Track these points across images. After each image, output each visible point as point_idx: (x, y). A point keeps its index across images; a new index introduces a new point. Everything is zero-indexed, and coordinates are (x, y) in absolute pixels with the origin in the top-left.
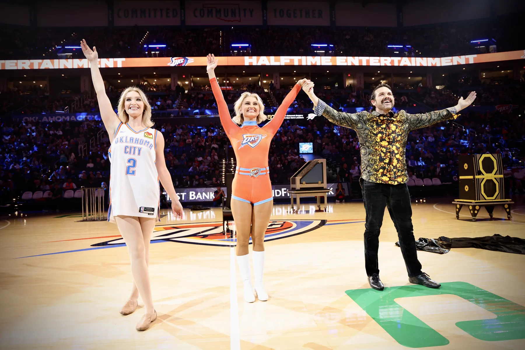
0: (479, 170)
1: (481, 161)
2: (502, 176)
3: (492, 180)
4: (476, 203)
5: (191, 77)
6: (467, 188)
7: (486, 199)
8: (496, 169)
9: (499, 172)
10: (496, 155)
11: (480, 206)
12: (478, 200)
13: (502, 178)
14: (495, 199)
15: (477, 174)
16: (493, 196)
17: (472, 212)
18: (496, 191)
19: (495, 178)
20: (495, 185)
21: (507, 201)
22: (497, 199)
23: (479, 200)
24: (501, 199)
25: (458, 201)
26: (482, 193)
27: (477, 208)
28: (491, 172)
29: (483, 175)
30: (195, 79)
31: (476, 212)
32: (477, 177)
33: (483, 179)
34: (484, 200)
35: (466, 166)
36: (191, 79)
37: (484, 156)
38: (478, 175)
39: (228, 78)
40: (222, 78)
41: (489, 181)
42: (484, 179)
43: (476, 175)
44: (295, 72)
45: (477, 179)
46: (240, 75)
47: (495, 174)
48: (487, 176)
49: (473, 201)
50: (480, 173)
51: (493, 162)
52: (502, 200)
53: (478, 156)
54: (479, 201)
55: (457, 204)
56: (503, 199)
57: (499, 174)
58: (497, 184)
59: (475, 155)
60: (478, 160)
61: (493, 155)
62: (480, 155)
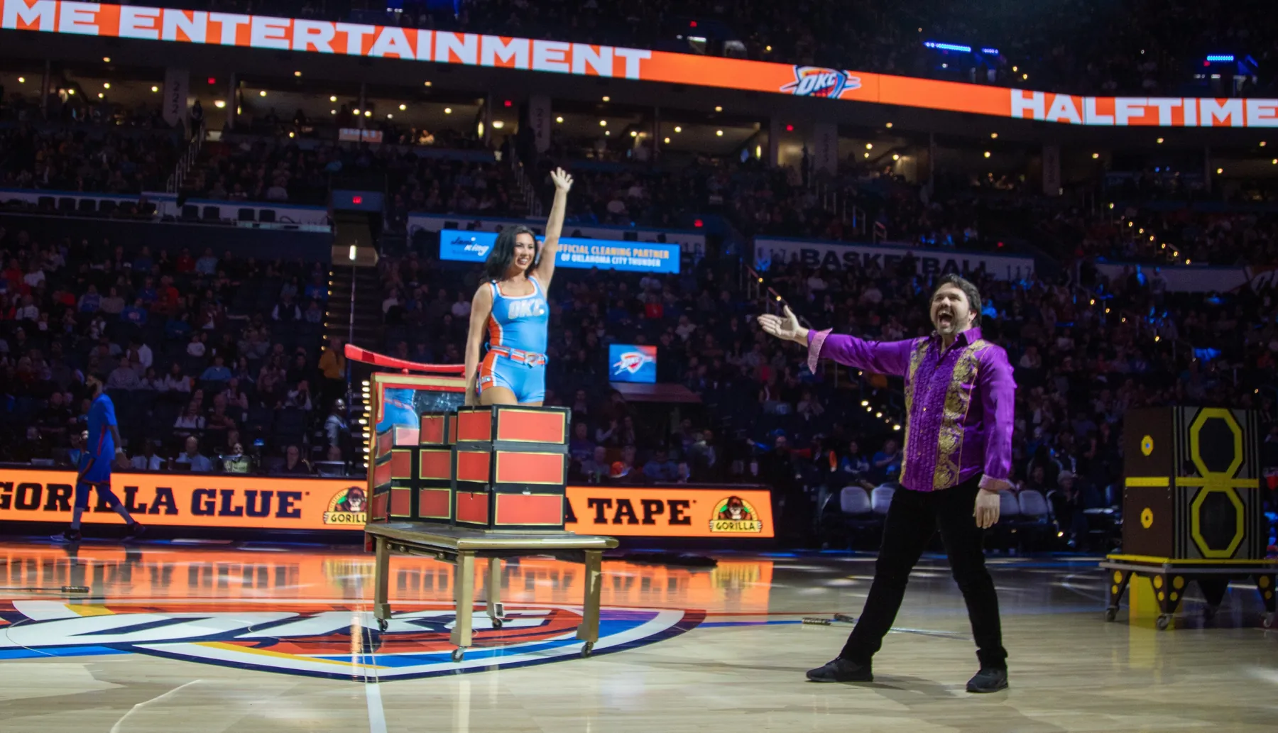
0: (1187, 459)
1: (1195, 430)
2: (1254, 483)
3: (1224, 494)
4: (1175, 566)
5: (238, 85)
6: (1147, 518)
7: (1203, 557)
8: (1238, 459)
9: (1248, 469)
10: (1243, 412)
11: (1187, 577)
12: (1180, 558)
13: (1255, 489)
14: (1232, 557)
15: (1182, 473)
16: (1224, 547)
17: (1161, 596)
18: (1234, 532)
19: (1235, 489)
20: (1234, 510)
21: (1267, 566)
22: (1237, 558)
23: (1186, 557)
24: (1249, 558)
25: (1118, 561)
26: (1194, 535)
27: (1178, 583)
29: (1200, 475)
30: (249, 93)
31: (1174, 597)
32: (1181, 481)
33: (1200, 489)
34: (1197, 558)
35: (1147, 446)
36: (238, 93)
37: (1208, 413)
38: (1185, 476)
39: (371, 100)
40: (347, 100)
41: (1216, 500)
42: (1202, 491)
43: (1179, 475)
44: (606, 99)
45: (1180, 488)
46: (415, 95)
47: (1235, 476)
48: (1210, 481)
49: (1164, 560)
50: (1190, 469)
51: (1231, 435)
52: (1253, 562)
53: (1189, 411)
54: (1182, 561)
55: (1115, 570)
56: (1255, 558)
57: (1247, 475)
58: (1239, 508)
59: (1180, 408)
60: (1187, 425)
61: (1237, 412)
62: (1196, 409)
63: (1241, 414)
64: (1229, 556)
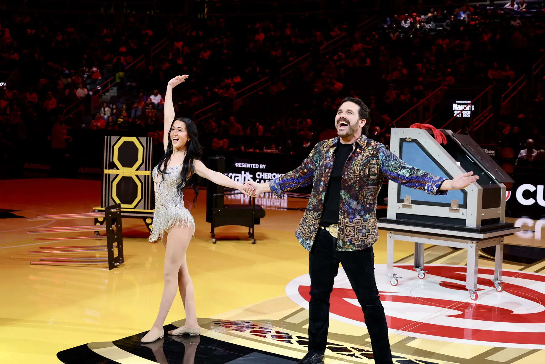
0: (111, 160)
1: (117, 148)
3: (131, 178)
8: (140, 161)
9: (145, 166)
10: (145, 138)
13: (148, 176)
14: (134, 208)
15: (108, 167)
16: (131, 203)
18: (136, 196)
19: (137, 176)
20: (136, 186)
22: (137, 209)
24: (145, 209)
26: (113, 197)
27: (101, 219)
28: (131, 166)
29: (118, 169)
32: (107, 171)
33: (117, 175)
37: (124, 139)
38: (109, 169)
41: (127, 180)
42: (119, 176)
43: (106, 169)
45: (106, 174)
47: (137, 170)
48: (124, 172)
50: (112, 166)
51: (137, 150)
52: (146, 211)
53: (114, 138)
56: (148, 209)
57: (144, 169)
58: (139, 185)
59: (109, 137)
60: (112, 144)
61: (140, 138)
62: (118, 137)
63: (143, 140)
64: (133, 207)
